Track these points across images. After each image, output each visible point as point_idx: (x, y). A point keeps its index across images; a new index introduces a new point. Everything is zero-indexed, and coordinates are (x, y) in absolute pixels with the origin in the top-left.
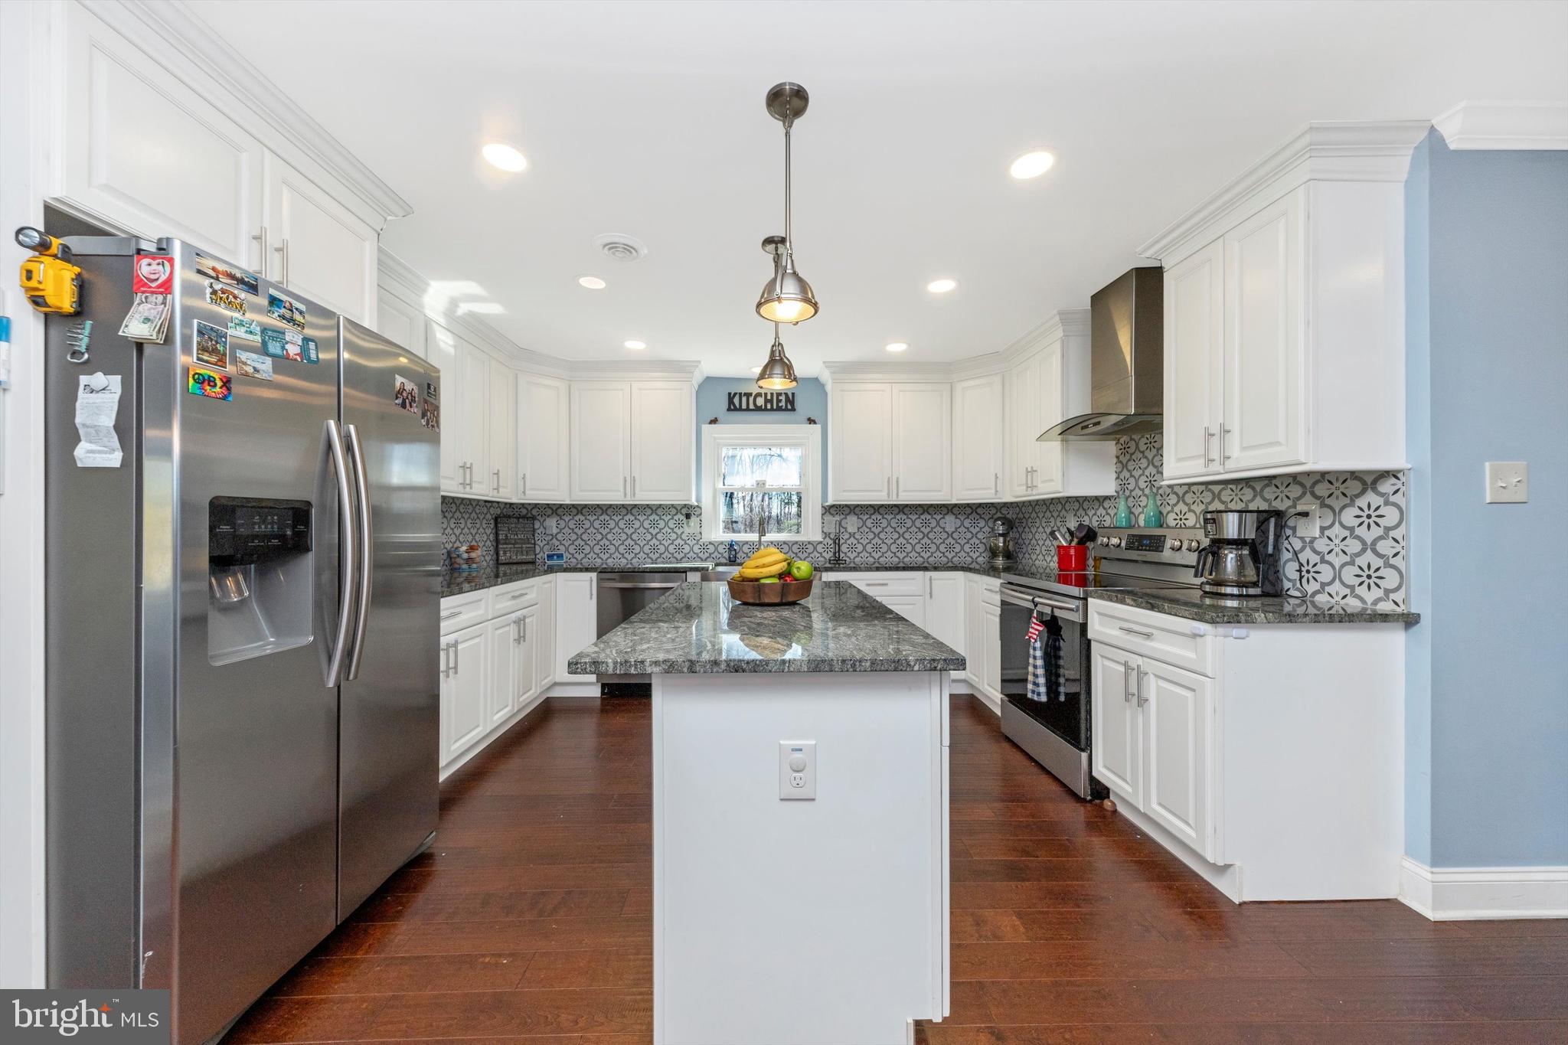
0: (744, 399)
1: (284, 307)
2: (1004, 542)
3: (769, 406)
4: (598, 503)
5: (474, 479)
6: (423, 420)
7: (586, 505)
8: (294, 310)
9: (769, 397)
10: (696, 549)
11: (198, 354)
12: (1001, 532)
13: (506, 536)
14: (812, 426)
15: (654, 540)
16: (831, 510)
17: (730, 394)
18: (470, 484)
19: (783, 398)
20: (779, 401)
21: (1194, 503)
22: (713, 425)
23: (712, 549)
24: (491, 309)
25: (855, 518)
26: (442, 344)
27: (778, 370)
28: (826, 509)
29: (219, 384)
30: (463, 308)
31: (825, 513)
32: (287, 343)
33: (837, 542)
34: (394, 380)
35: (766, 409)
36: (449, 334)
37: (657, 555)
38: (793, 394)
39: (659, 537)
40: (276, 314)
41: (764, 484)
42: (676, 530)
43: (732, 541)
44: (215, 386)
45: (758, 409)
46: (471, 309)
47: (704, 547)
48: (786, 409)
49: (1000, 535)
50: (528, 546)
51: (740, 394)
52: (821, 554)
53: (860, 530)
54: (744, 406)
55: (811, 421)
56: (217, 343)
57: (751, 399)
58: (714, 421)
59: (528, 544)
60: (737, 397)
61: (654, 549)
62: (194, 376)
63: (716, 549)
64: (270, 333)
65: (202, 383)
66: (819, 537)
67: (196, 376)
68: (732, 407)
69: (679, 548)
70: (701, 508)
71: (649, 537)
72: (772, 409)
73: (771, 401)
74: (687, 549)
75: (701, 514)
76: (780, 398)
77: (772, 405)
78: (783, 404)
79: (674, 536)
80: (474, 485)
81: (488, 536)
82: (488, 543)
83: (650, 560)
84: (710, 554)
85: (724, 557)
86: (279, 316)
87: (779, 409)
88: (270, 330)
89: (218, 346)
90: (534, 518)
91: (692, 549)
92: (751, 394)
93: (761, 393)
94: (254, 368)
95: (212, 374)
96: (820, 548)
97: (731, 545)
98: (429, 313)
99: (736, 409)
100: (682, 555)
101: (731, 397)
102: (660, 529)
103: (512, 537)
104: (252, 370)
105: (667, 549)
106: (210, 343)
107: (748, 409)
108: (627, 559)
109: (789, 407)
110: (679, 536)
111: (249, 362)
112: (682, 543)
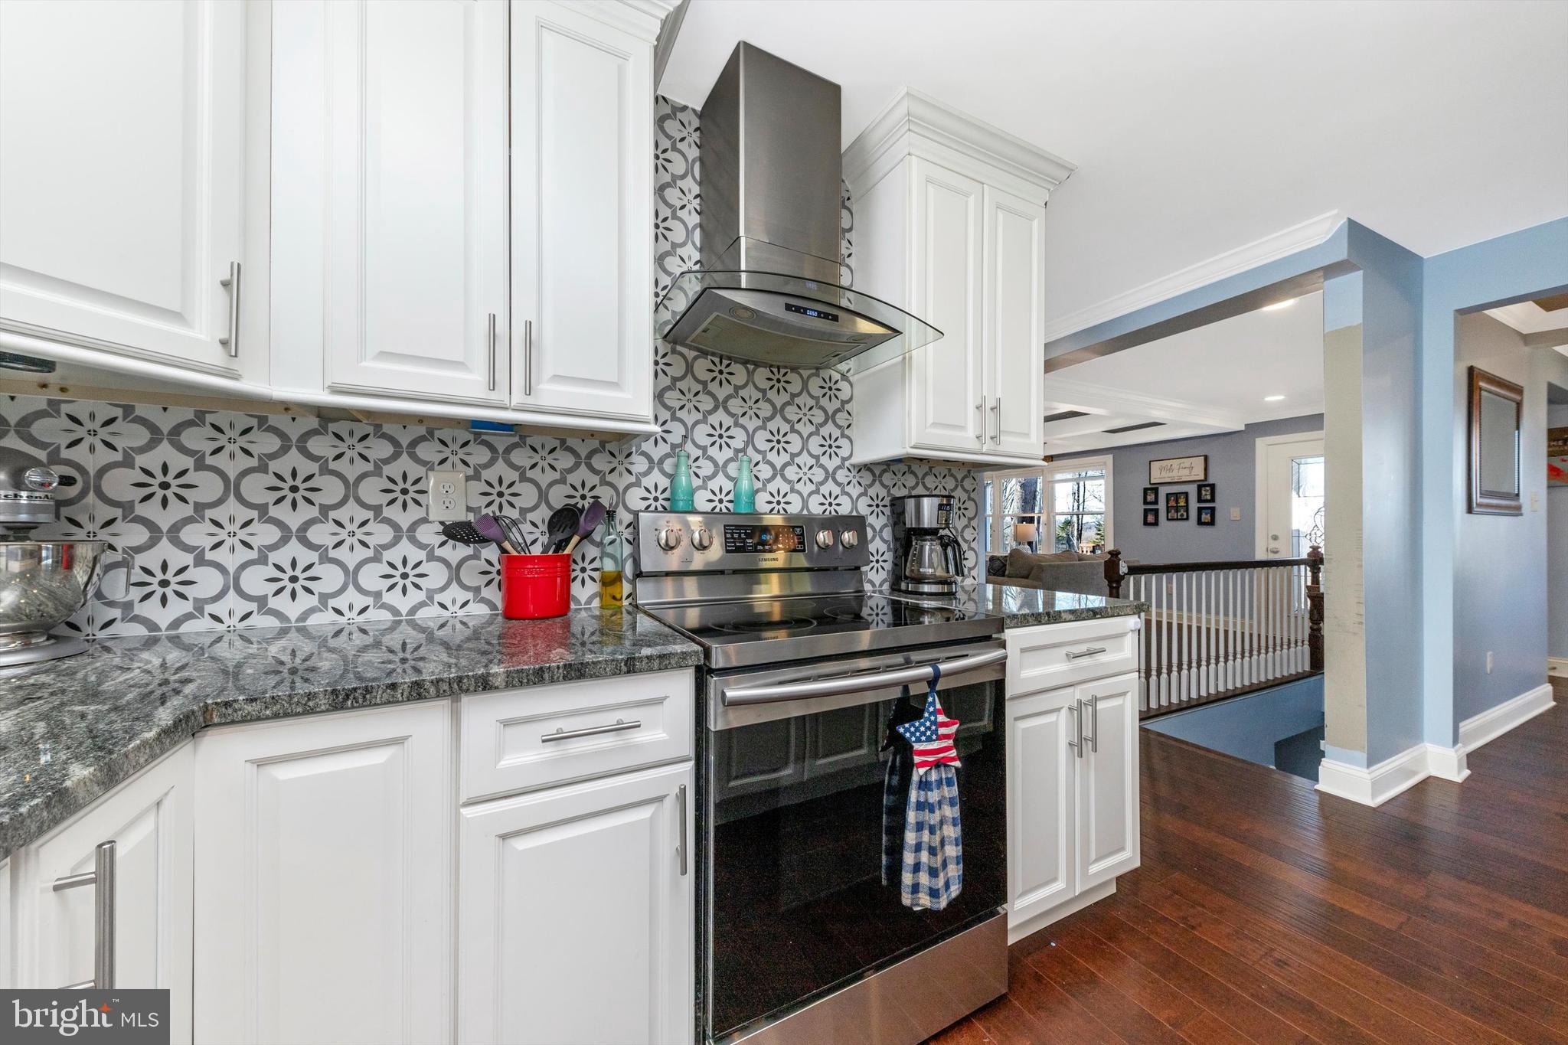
21: (849, 483)
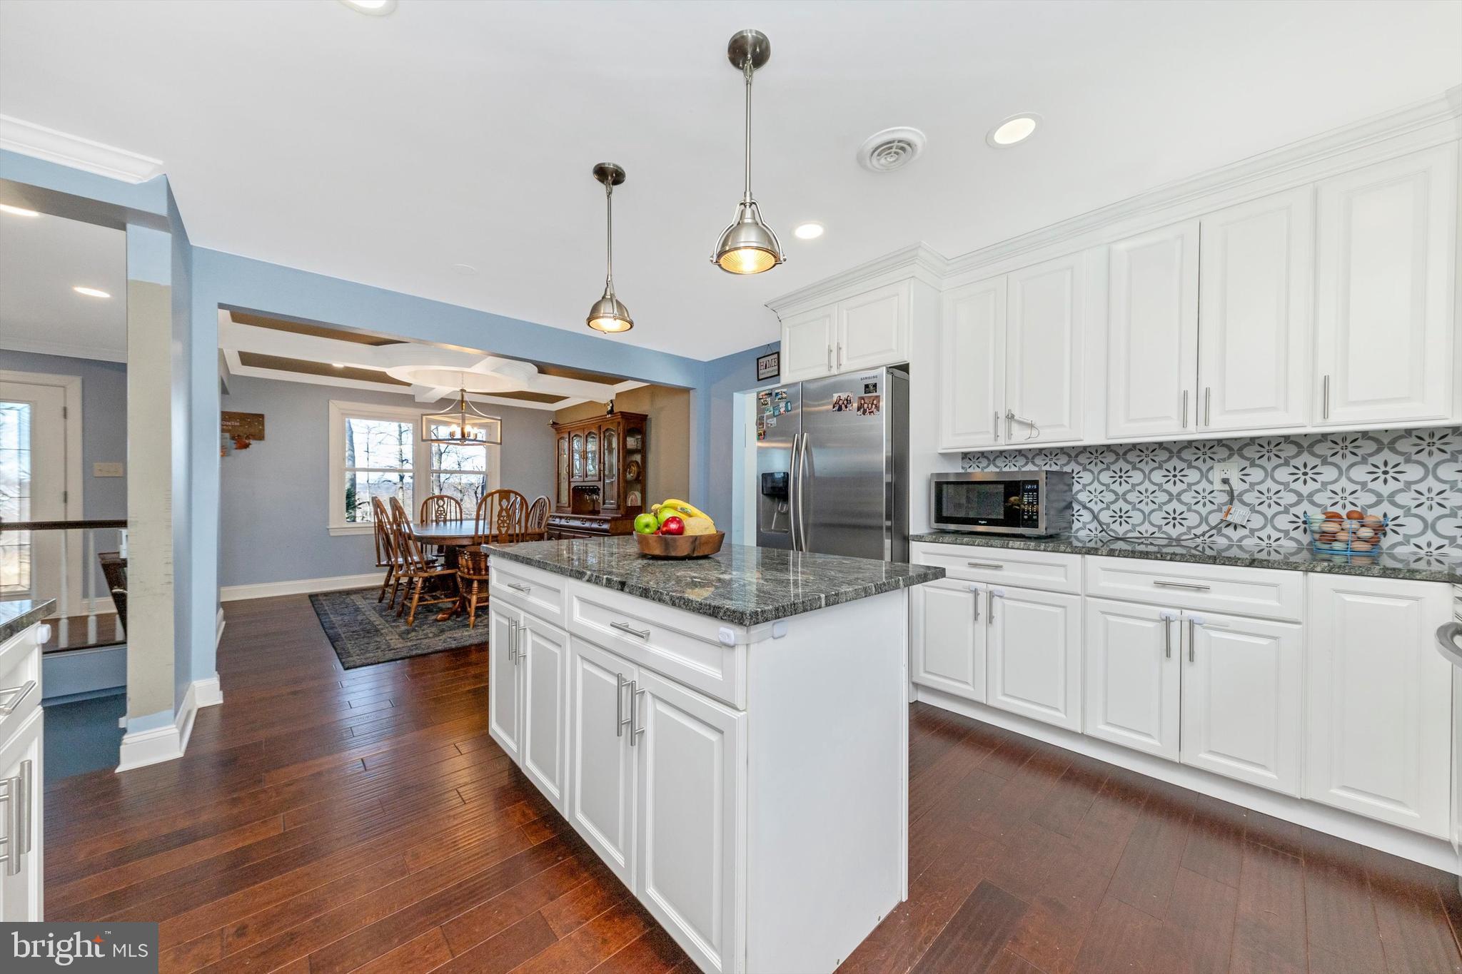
6: (858, 413)
29: (763, 434)
34: (832, 396)
104: (770, 425)
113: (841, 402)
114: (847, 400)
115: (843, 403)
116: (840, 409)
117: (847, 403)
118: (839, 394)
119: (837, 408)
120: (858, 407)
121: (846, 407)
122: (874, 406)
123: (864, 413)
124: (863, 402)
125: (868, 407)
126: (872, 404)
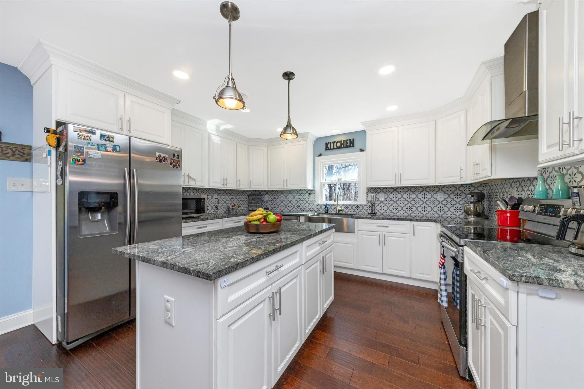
0: (332, 144)
1: (106, 137)
2: (474, 207)
3: (342, 146)
4: (272, 190)
5: (228, 182)
6: (171, 166)
7: (276, 190)
8: (110, 137)
9: (342, 142)
10: (313, 207)
11: (74, 153)
12: (472, 201)
13: (252, 201)
14: (362, 152)
15: (307, 203)
16: (371, 190)
17: (326, 143)
18: (226, 185)
19: (349, 142)
20: (347, 143)
22: (320, 157)
23: (319, 207)
24: (229, 127)
25: (383, 194)
26: (215, 140)
27: (289, 130)
28: (368, 190)
29: (81, 161)
30: (222, 128)
31: (368, 192)
32: (107, 147)
33: (373, 204)
34: (156, 154)
35: (341, 148)
36: (218, 137)
37: (299, 209)
38: (353, 139)
39: (300, 202)
40: (103, 139)
41: (341, 180)
42: (306, 199)
43: (326, 204)
44: (80, 161)
45: (338, 148)
46: (225, 128)
47: (316, 206)
48: (350, 147)
49: (471, 203)
50: (259, 205)
51: (331, 143)
52: (366, 210)
53: (386, 199)
54: (332, 148)
55: (361, 150)
56: (80, 150)
57: (335, 144)
58: (320, 155)
59: (259, 204)
60: (329, 144)
61: (298, 207)
62: (72, 159)
63: (321, 207)
64: (100, 145)
65: (75, 161)
66: (365, 203)
67: (73, 159)
68: (327, 149)
69: (307, 207)
70: (315, 191)
71: (296, 202)
72: (344, 147)
73: (343, 144)
74: (310, 207)
75: (315, 193)
76: (348, 142)
77: (344, 146)
78: (349, 144)
79: (305, 202)
80: (228, 185)
81: (246, 202)
82: (246, 204)
83: (297, 211)
84: (309, 209)
85: (324, 211)
86: (104, 140)
87: (347, 147)
88: (100, 144)
89: (81, 150)
90: (261, 195)
91: (312, 207)
92: (335, 142)
93: (339, 141)
94: (94, 155)
95: (79, 158)
96: (365, 208)
97: (326, 206)
98: (209, 131)
99: (329, 149)
100: (308, 209)
101: (327, 144)
102: (301, 199)
103: (254, 202)
104: (93, 156)
105: (303, 207)
106: (78, 150)
107: (334, 149)
108: (289, 210)
109: (351, 145)
110: (307, 202)
111: (92, 154)
112: (308, 204)
113: (161, 158)
114: (164, 158)
115: (162, 159)
116: (160, 161)
117: (165, 160)
118: (160, 154)
119: (158, 160)
120: (170, 163)
121: (164, 161)
122: (178, 165)
123: (174, 166)
124: (173, 161)
125: (175, 165)
126: (177, 164)
